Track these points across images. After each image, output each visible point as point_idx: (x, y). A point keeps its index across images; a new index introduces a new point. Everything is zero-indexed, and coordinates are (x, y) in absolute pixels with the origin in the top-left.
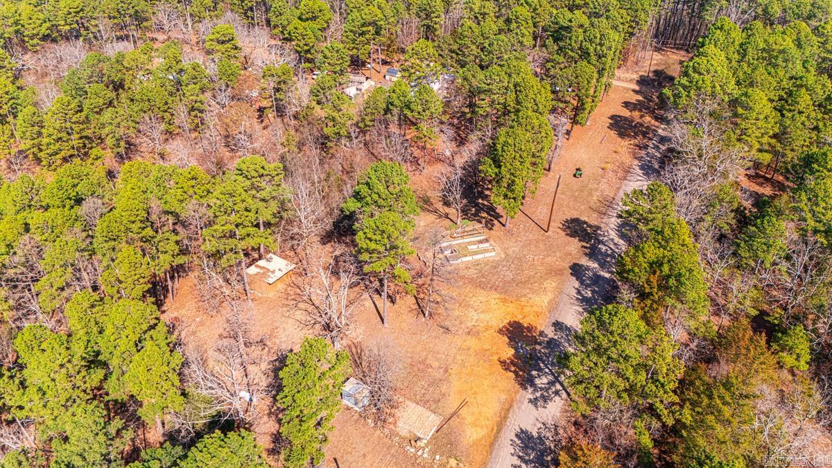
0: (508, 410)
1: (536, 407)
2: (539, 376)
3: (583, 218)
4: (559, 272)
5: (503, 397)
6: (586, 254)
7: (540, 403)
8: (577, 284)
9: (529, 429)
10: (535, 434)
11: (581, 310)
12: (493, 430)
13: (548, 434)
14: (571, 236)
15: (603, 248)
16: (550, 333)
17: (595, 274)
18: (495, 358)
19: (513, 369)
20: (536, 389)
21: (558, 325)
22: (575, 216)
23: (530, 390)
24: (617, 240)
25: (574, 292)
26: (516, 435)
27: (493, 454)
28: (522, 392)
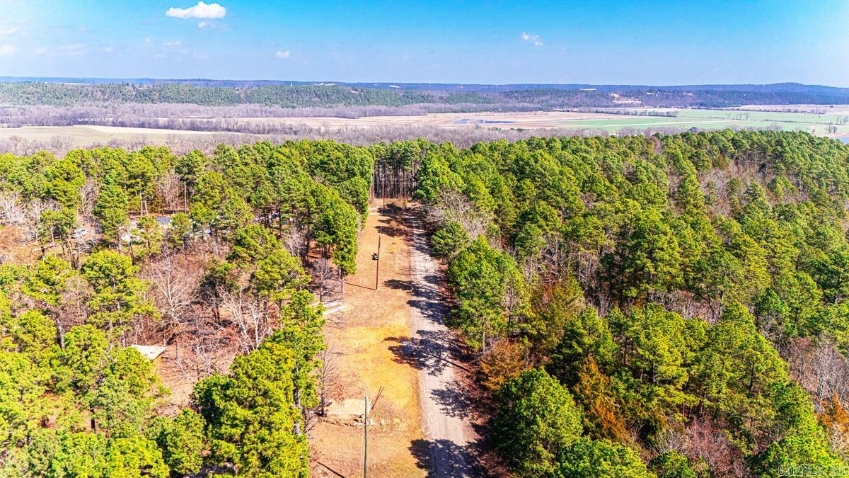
0: (417, 383)
1: (434, 375)
2: (427, 360)
3: (397, 279)
4: (401, 307)
5: (409, 377)
6: (413, 295)
7: (437, 373)
8: (419, 310)
9: (439, 388)
10: (446, 390)
11: (431, 321)
12: (413, 397)
13: (454, 387)
14: (395, 288)
15: (423, 290)
16: (419, 337)
17: (427, 303)
18: (389, 359)
19: (405, 361)
20: (429, 367)
21: (421, 332)
22: (390, 279)
23: (426, 369)
24: (428, 285)
25: (420, 314)
26: (432, 394)
27: (423, 407)
28: (420, 372)
